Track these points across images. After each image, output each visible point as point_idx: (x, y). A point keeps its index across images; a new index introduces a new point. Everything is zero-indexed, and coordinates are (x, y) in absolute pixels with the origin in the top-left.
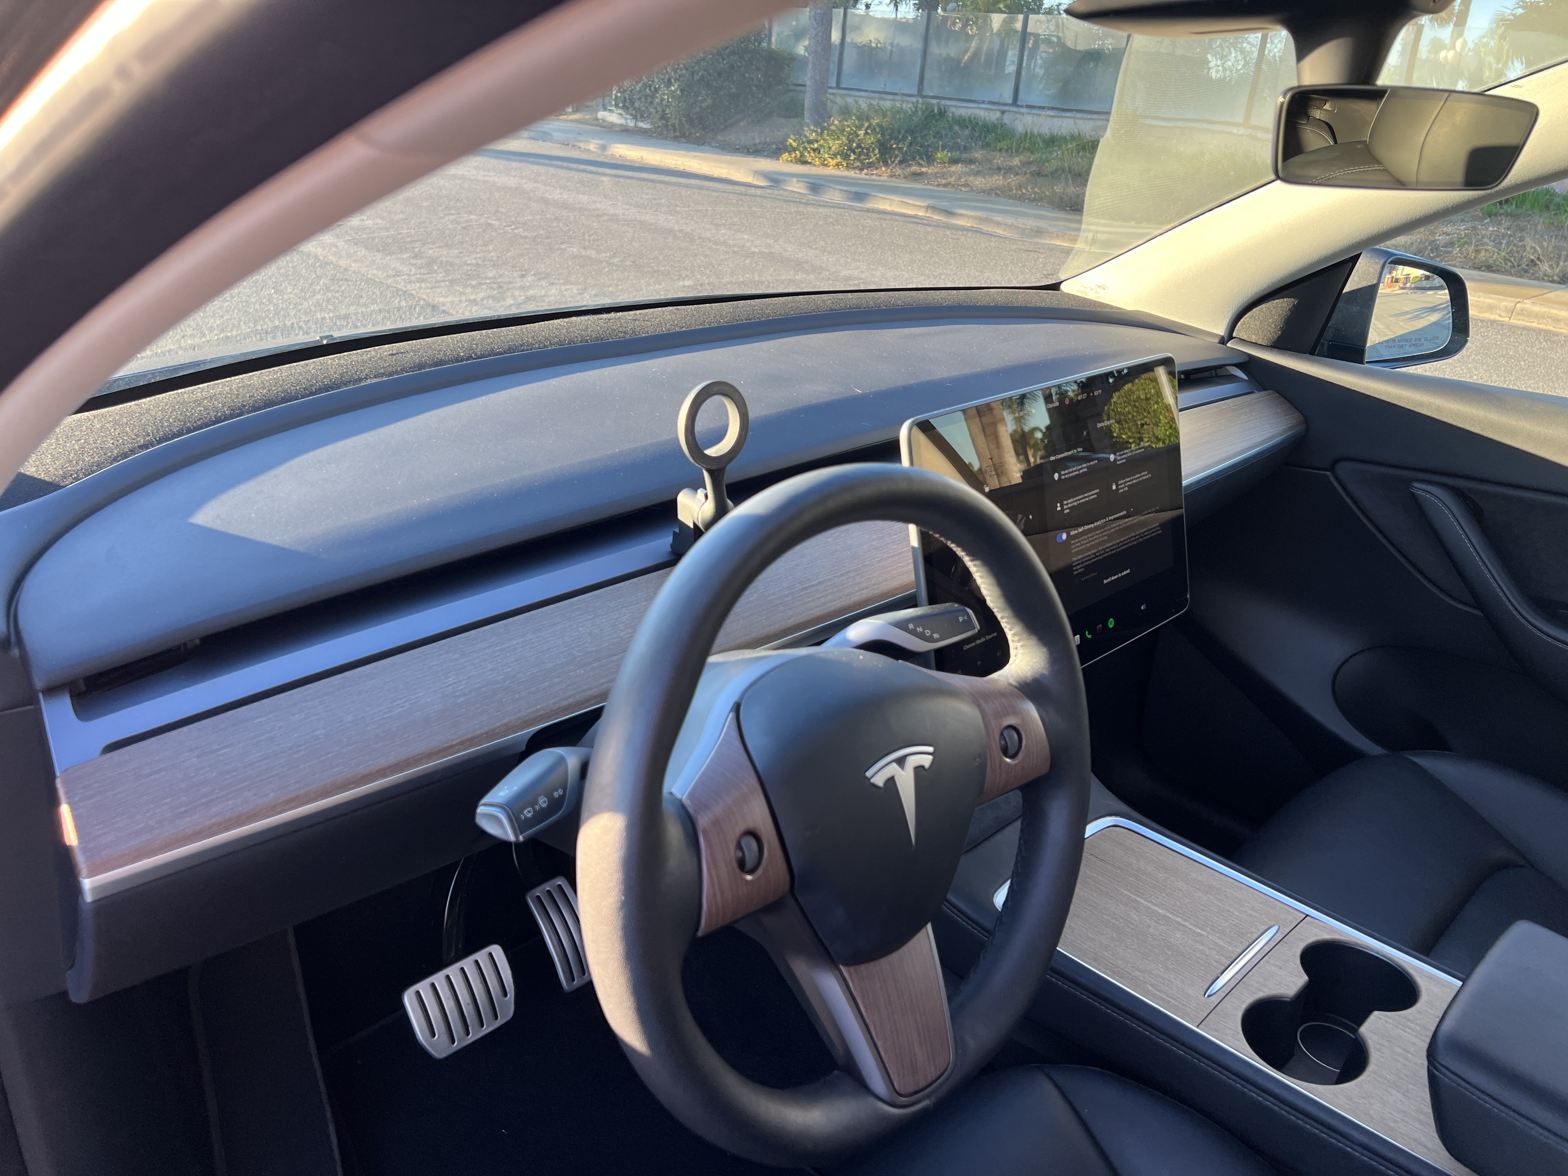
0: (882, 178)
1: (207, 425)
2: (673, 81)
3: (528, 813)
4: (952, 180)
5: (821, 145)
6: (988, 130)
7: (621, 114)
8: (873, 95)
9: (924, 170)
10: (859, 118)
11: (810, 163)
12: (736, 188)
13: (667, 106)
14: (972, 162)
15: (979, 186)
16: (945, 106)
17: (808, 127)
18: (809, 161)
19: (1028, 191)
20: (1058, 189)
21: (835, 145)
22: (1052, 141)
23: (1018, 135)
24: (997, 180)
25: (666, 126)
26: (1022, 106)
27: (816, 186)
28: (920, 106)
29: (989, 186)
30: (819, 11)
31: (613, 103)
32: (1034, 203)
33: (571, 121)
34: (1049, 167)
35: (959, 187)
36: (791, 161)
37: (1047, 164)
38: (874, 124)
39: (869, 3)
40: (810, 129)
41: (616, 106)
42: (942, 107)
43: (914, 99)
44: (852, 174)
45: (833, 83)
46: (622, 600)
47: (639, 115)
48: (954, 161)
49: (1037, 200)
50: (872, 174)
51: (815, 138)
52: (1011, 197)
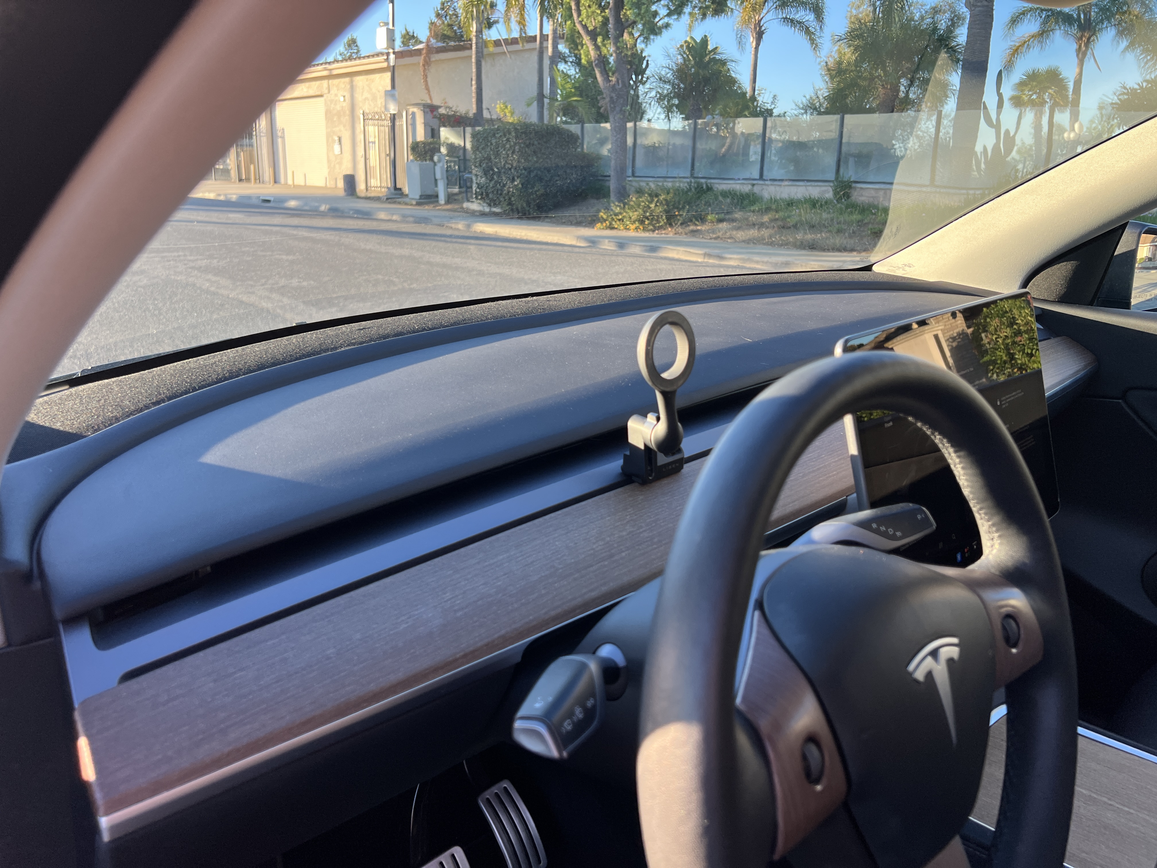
0: (669, 236)
1: (209, 385)
2: (516, 178)
3: (568, 726)
4: (720, 234)
5: (624, 217)
6: (743, 197)
7: (479, 203)
8: (658, 179)
9: (699, 228)
10: (650, 195)
11: (616, 228)
12: (565, 248)
13: (513, 196)
14: (733, 220)
15: (741, 238)
16: (711, 183)
17: (614, 203)
18: (616, 227)
19: (777, 239)
20: (799, 236)
21: (634, 215)
22: (791, 203)
23: (765, 200)
24: (753, 233)
25: (512, 210)
26: (767, 180)
27: (621, 245)
28: (693, 184)
29: (748, 237)
30: (617, 124)
31: (474, 196)
32: (782, 247)
33: (444, 210)
34: (791, 222)
35: (726, 240)
36: (603, 229)
37: (788, 220)
38: (661, 199)
39: (650, 118)
40: (615, 205)
41: (476, 198)
42: (709, 185)
43: (688, 180)
44: (647, 234)
45: (629, 172)
46: (588, 516)
47: (492, 203)
48: (721, 221)
49: (784, 245)
50: (662, 234)
51: (619, 212)
52: (764, 244)
